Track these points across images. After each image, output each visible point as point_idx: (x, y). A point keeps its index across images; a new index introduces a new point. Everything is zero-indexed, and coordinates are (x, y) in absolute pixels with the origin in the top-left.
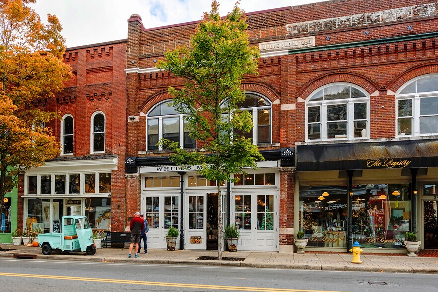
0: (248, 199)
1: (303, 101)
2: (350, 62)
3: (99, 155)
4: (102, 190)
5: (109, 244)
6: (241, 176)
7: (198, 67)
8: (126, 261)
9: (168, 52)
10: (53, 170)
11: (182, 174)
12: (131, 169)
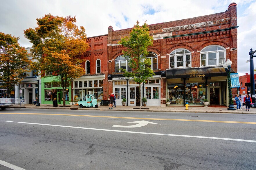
0: (150, 88)
1: (168, 55)
2: (184, 41)
3: (99, 74)
4: (100, 86)
5: (103, 104)
6: (147, 81)
7: (132, 44)
8: (108, 110)
9: (122, 38)
10: (83, 79)
11: (127, 80)
12: (110, 78)
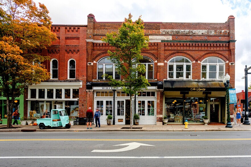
1: (167, 62)
3: (72, 80)
4: (74, 97)
5: (78, 123)
6: (141, 93)
7: (122, 43)
8: (86, 131)
9: (107, 34)
10: (46, 86)
11: (114, 91)
12: (89, 87)
